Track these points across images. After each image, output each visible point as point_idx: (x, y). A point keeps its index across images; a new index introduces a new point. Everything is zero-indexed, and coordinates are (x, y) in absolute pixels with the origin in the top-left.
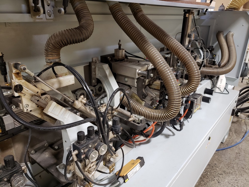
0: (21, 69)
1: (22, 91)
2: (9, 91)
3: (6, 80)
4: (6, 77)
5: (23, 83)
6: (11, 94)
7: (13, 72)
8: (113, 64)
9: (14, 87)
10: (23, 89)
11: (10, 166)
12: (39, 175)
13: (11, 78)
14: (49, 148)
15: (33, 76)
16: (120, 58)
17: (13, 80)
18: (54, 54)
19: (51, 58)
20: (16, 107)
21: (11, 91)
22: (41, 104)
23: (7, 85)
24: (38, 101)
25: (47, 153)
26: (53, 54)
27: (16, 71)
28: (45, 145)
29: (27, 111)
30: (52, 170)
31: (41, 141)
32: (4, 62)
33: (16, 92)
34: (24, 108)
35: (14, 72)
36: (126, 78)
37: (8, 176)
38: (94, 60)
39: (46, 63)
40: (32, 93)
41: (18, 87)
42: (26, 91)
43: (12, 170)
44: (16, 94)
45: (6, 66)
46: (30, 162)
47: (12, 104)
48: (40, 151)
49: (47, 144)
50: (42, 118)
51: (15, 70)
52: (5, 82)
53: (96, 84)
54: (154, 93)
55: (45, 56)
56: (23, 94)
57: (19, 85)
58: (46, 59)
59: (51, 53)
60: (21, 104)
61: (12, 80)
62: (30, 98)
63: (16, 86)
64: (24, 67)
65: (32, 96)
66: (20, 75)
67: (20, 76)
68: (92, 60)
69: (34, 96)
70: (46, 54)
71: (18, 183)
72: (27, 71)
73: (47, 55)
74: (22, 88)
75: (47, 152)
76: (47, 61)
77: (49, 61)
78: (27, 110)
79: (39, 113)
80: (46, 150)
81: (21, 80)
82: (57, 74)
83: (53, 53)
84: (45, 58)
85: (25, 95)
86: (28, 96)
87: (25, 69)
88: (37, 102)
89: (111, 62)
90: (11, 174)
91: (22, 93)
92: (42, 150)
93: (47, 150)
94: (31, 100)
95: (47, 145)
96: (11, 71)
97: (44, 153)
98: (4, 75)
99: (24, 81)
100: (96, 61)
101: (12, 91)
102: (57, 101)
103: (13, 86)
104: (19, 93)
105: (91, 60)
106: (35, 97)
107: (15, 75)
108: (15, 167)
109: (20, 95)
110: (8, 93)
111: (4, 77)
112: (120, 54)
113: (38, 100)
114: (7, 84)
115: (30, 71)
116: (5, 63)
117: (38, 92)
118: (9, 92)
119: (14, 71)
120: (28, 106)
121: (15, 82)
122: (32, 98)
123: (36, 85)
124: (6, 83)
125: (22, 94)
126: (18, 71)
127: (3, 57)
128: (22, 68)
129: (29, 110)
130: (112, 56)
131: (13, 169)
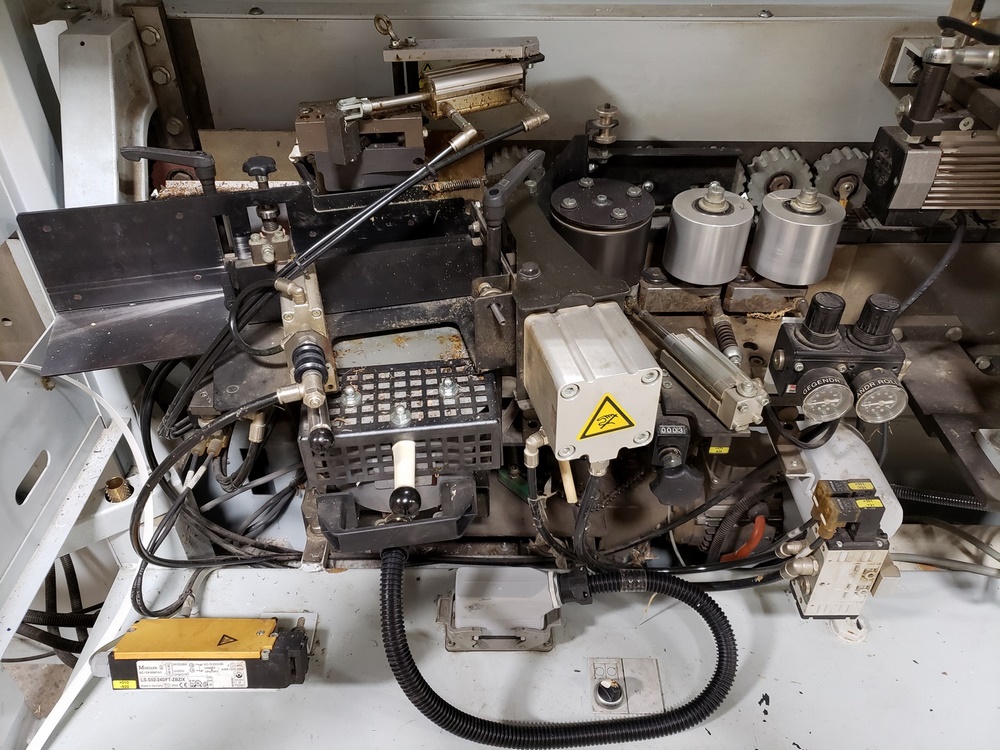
11: (874, 334)
14: (960, 349)
25: (945, 362)
28: (950, 332)
30: (955, 433)
31: (940, 310)
37: (852, 362)
43: (873, 348)
48: (919, 343)
49: (958, 329)
71: (876, 400)
75: (946, 359)
80: (942, 353)
90: (865, 358)
92: (928, 344)
93: (946, 353)
95: (956, 333)
97: (934, 357)
108: (884, 346)
131: (878, 347)
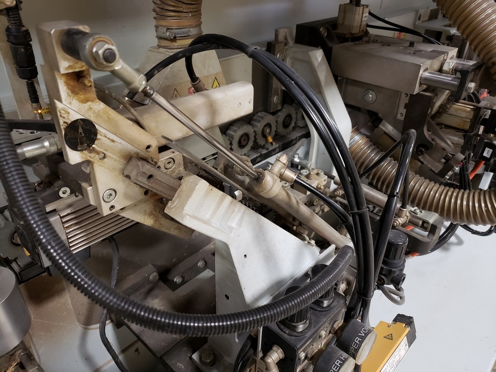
0: (95, 56)
1: (93, 143)
2: (48, 139)
3: (34, 97)
4: (36, 85)
5: (98, 115)
6: (54, 149)
7: (59, 71)
8: (337, 48)
9: (66, 129)
10: (96, 136)
12: (134, 348)
13: (55, 95)
14: (162, 284)
15: (140, 90)
16: (355, 31)
17: (60, 100)
18: (184, 8)
19: (172, 22)
20: (71, 193)
21: (52, 140)
22: (160, 188)
23: (40, 111)
24: (150, 177)
26: (181, 9)
27: (70, 67)
29: (112, 212)
30: (180, 366)
31: (138, 267)
32: (23, 29)
33: (74, 147)
34: (102, 201)
35: (63, 71)
36: (371, 92)
38: (281, 38)
39: (156, 42)
40: (130, 148)
41: (81, 130)
42: (107, 142)
44: (74, 157)
45: (31, 46)
46: (112, 321)
47: (60, 182)
48: (138, 293)
49: (155, 273)
50: (157, 227)
51: (65, 59)
52: (32, 102)
53: (280, 108)
54: (450, 140)
55: (154, 14)
56: (98, 153)
57: (81, 119)
58: (157, 27)
59: (177, 7)
60: (89, 189)
61: (56, 102)
62: (121, 167)
63: (73, 126)
64: (106, 46)
65: (129, 158)
66: (86, 82)
67: (85, 88)
68: (277, 36)
69: (134, 162)
70: (158, 10)
72: (119, 65)
73: (161, 14)
74: (95, 133)
75: (156, 297)
76: (163, 33)
77: (168, 34)
78: (112, 207)
79: (148, 211)
81: (89, 103)
82: (198, 78)
83: (184, 6)
84: (154, 22)
85: (104, 157)
86: (114, 162)
87: (110, 57)
88: (146, 182)
89: (330, 44)
91: (94, 150)
92: (143, 290)
93: (155, 292)
94: (126, 173)
95: (154, 277)
96: (53, 66)
98: (29, 79)
99: (102, 105)
100: (286, 38)
101: (56, 138)
102: (205, 170)
103: (62, 127)
104: (85, 150)
105: (271, 37)
106: (140, 163)
107: (67, 84)
109: (89, 158)
110: (44, 147)
111: (28, 84)
112: (357, 18)
113: (149, 174)
114: (41, 108)
115: (129, 69)
116: (27, 34)
117: (148, 147)
118: (47, 144)
119: (65, 64)
120: (113, 193)
121: (70, 111)
122: (129, 168)
123: (140, 119)
124: (35, 105)
125: (92, 155)
126: (79, 66)
127: (20, 12)
128: (101, 52)
129: (118, 207)
130: (332, 24)
